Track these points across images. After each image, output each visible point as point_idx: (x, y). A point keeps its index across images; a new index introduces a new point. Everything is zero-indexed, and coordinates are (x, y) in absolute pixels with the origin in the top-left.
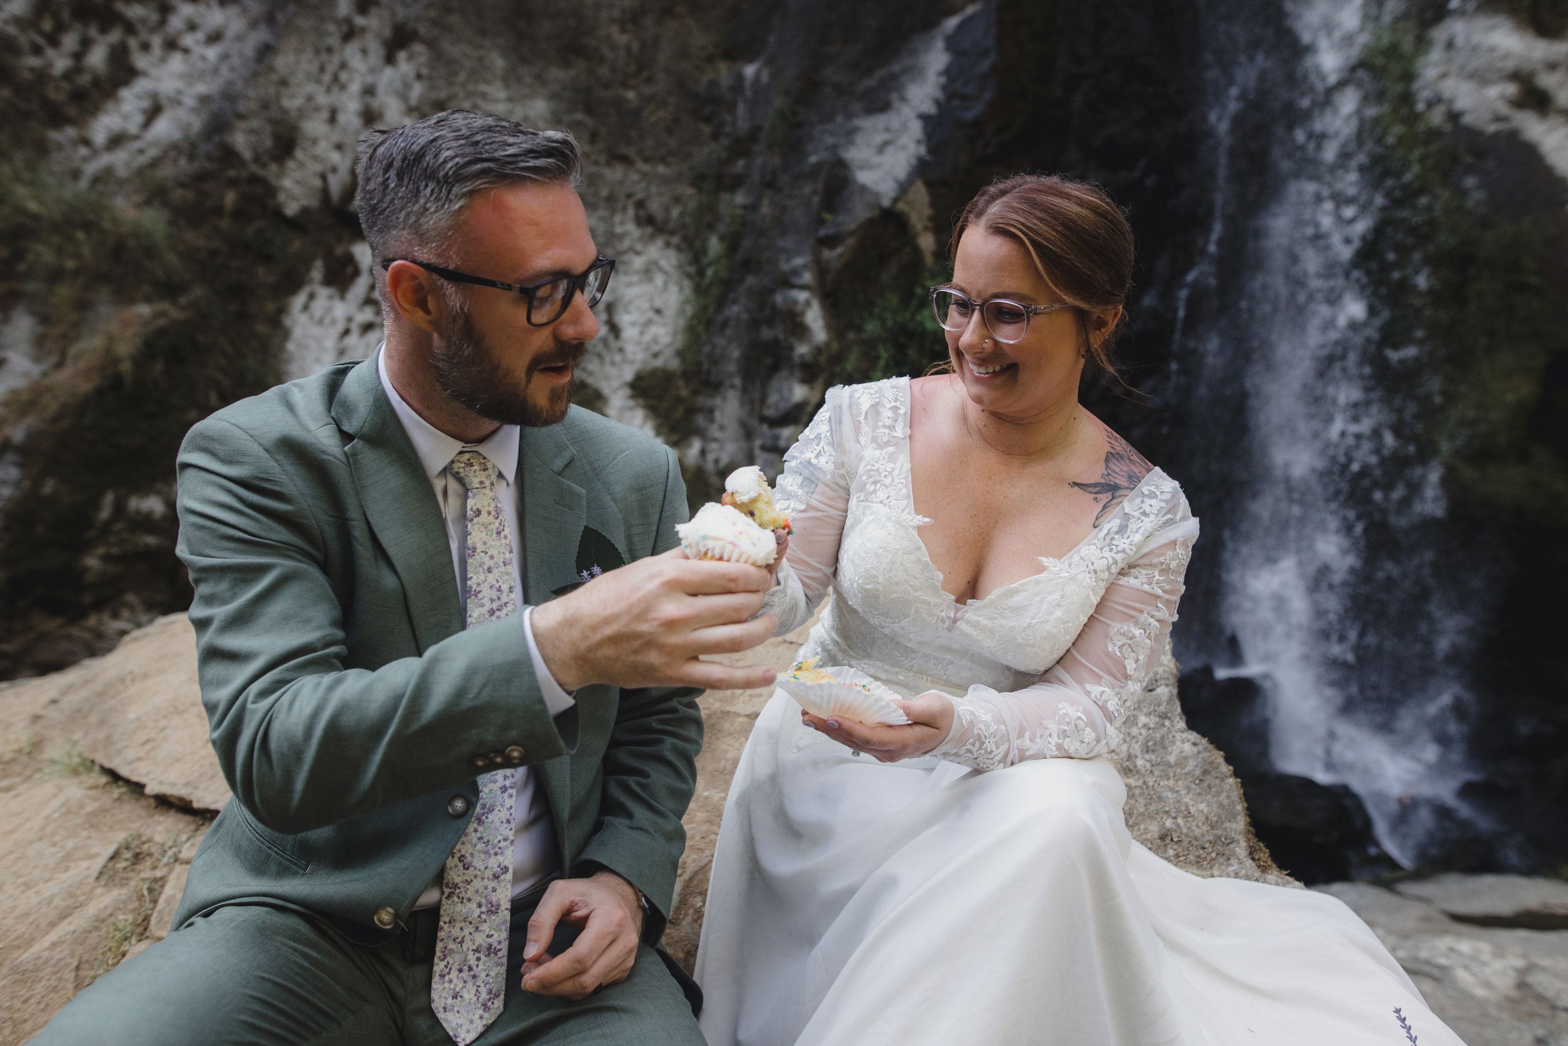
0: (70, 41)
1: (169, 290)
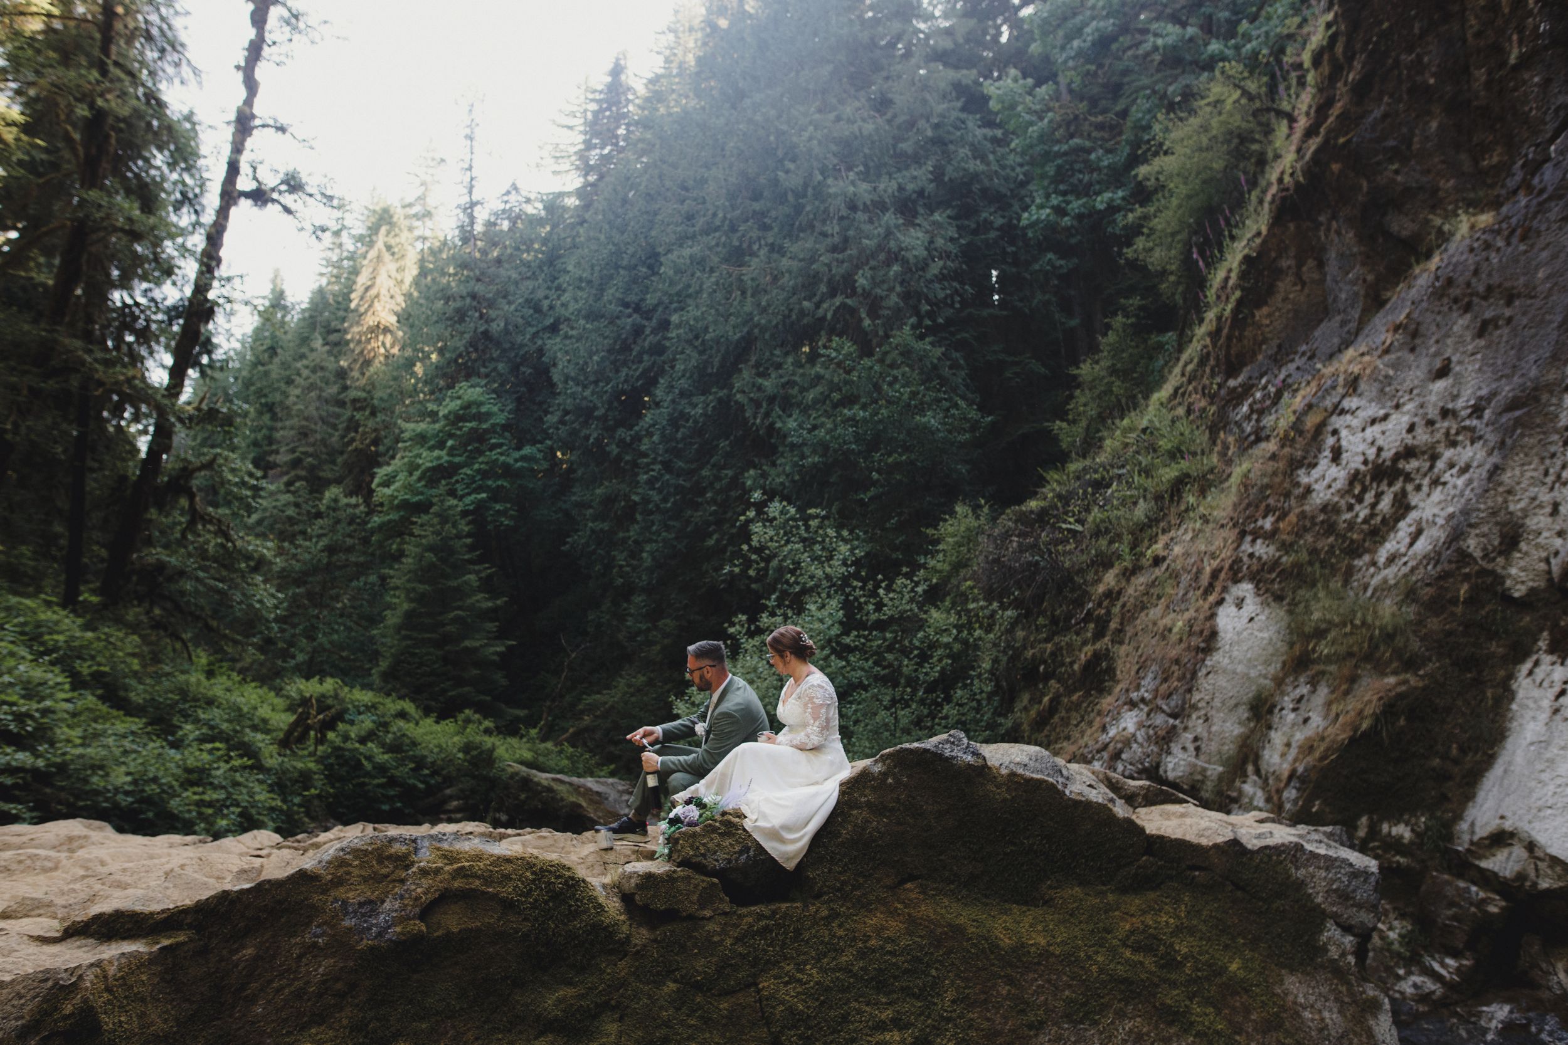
0: (1369, 497)
1: (1410, 664)
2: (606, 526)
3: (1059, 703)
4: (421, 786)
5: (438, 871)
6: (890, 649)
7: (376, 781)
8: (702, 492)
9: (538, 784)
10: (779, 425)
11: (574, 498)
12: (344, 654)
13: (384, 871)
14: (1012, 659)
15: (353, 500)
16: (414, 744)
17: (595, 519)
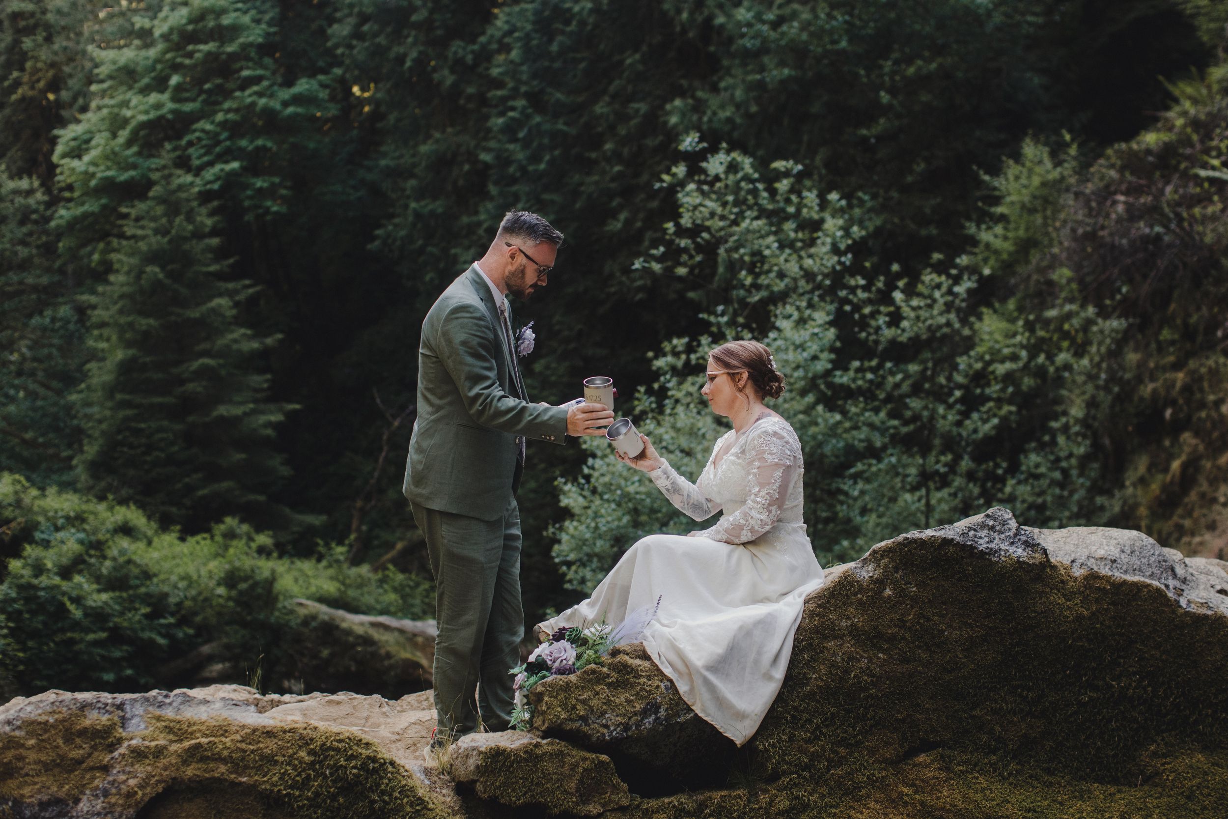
2: (438, 206)
3: (1198, 469)
4: (161, 641)
5: (159, 752)
6: (916, 390)
7: (91, 637)
8: (596, 143)
9: (349, 632)
10: (720, 20)
11: (383, 163)
12: (29, 435)
13: (76, 754)
14: (1119, 399)
15: (24, 184)
16: (147, 575)
17: (420, 194)
